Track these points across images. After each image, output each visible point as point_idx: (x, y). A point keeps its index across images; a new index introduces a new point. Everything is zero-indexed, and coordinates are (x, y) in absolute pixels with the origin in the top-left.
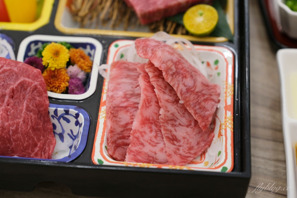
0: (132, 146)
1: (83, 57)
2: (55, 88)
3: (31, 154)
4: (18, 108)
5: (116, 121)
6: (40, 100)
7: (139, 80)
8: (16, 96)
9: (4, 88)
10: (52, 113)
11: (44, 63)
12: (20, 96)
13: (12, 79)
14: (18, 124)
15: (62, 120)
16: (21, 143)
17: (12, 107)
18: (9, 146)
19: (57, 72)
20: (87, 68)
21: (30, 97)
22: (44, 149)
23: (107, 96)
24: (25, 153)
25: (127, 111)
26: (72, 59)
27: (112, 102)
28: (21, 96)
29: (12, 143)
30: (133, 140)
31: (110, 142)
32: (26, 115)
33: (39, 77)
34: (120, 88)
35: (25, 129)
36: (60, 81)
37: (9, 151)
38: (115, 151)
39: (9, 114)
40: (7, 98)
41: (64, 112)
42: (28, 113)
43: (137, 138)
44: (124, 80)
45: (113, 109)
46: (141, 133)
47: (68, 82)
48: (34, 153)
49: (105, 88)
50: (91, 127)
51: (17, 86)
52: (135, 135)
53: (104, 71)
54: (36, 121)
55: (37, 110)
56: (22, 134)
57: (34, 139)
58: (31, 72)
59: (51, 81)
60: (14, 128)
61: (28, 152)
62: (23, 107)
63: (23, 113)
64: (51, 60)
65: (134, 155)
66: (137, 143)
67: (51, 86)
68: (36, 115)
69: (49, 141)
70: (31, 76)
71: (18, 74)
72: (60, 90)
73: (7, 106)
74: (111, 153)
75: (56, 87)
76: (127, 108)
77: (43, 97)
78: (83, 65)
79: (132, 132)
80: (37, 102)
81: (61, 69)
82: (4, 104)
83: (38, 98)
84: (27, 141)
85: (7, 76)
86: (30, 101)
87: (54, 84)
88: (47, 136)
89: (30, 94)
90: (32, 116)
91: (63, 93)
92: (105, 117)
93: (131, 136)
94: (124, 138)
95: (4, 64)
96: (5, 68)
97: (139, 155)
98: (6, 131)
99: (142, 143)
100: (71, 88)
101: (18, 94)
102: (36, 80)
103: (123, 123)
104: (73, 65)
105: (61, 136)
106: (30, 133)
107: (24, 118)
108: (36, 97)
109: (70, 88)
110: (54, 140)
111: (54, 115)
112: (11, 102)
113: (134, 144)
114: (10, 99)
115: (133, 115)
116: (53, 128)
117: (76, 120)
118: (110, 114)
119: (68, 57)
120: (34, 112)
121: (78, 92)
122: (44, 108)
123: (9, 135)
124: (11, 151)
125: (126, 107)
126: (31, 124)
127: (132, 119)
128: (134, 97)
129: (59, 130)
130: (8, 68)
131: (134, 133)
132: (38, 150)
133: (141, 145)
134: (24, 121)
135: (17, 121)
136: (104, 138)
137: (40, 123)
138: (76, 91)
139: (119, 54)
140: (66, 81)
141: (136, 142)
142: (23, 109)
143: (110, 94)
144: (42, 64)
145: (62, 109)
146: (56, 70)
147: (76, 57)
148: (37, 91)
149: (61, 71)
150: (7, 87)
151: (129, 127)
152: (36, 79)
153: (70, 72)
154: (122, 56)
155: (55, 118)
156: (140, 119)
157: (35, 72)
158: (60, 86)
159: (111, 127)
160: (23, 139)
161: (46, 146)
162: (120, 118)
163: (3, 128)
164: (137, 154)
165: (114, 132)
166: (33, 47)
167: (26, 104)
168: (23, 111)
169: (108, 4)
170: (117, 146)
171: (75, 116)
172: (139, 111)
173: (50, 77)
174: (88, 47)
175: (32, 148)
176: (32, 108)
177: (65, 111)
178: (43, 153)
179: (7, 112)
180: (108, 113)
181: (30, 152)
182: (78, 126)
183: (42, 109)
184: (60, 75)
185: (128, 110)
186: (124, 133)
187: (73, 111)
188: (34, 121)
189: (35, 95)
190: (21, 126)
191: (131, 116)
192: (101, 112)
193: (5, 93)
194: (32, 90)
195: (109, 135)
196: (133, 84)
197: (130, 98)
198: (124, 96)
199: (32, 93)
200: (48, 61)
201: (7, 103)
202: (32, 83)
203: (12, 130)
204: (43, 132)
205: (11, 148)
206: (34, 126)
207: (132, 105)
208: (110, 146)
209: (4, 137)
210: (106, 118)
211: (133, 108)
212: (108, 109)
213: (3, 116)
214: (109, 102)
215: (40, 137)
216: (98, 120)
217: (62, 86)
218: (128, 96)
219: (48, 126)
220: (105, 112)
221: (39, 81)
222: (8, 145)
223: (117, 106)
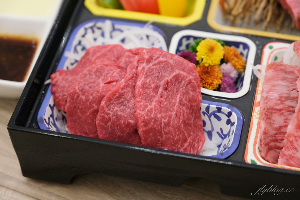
0: (285, 150)
1: (236, 56)
2: (208, 85)
3: (180, 148)
4: (171, 101)
5: (270, 123)
6: (194, 94)
7: (297, 83)
8: (170, 89)
9: (159, 79)
10: (203, 109)
11: (198, 59)
12: (173, 89)
13: (167, 71)
14: (170, 117)
15: (213, 117)
16: (172, 137)
17: (165, 99)
18: (159, 139)
19: (211, 68)
20: (240, 67)
21: (184, 91)
22: (193, 145)
23: (262, 97)
24: (174, 148)
25: (281, 114)
26: (226, 56)
27: (267, 103)
28: (175, 89)
29: (163, 136)
30: (287, 144)
31: (263, 144)
32: (179, 109)
33: (194, 71)
34: (275, 90)
35: (177, 122)
36: (213, 78)
37: (159, 144)
38: (267, 154)
39: (162, 105)
40: (160, 90)
41: (216, 110)
42: (181, 107)
43: (291, 142)
44: (280, 82)
45: (267, 110)
46: (295, 137)
47: (221, 80)
48: (183, 148)
49: (260, 88)
50: (244, 126)
51: (172, 79)
52: (289, 138)
53: (258, 71)
54: (188, 115)
55: (189, 105)
56: (173, 127)
57: (184, 133)
58: (186, 65)
59: (203, 77)
60: (166, 120)
61: (178, 146)
62: (176, 100)
63: (176, 106)
64: (206, 55)
65: (287, 160)
66: (290, 148)
67: (204, 82)
68: (188, 110)
69: (199, 137)
70: (186, 69)
71: (174, 67)
72: (213, 87)
73: (160, 98)
74: (263, 155)
75: (209, 83)
76: (282, 111)
77: (197, 92)
78: (237, 64)
79: (286, 135)
80: (190, 96)
81: (214, 65)
82: (158, 95)
83: (191, 93)
84: (178, 135)
85: (163, 67)
86: (184, 95)
87: (207, 81)
88: (197, 132)
89: (184, 88)
90: (184, 111)
91: (215, 90)
92: (258, 118)
93: (285, 139)
94: (276, 140)
95: (160, 55)
96: (161, 59)
97: (292, 160)
98: (159, 123)
99: (296, 147)
100: (224, 85)
101: (172, 87)
102: (191, 75)
103: (276, 126)
104: (226, 63)
105: (210, 134)
106: (182, 127)
107: (177, 112)
108: (190, 92)
109: (222, 86)
110: (203, 137)
111: (205, 111)
112: (165, 94)
113: (288, 148)
114: (164, 91)
115: (287, 119)
116: (203, 125)
117: (227, 118)
118: (264, 115)
119: (223, 55)
120: (187, 107)
121: (229, 91)
122: (197, 104)
123: (161, 127)
124: (160, 143)
125: (280, 110)
126: (183, 118)
127: (286, 122)
128: (289, 101)
129: (208, 128)
130: (164, 59)
131: (288, 137)
132: (188, 146)
133: (295, 150)
134: (176, 115)
135: (170, 114)
136: (257, 139)
137: (191, 118)
138: (228, 89)
139: (273, 56)
140: (219, 79)
141: (290, 146)
142: (176, 102)
143: (265, 95)
144: (196, 59)
145: (215, 106)
146: (210, 67)
147: (230, 55)
148: (191, 86)
149: (215, 68)
150: (161, 78)
151: (283, 130)
152: (191, 73)
153: (223, 70)
154: (276, 58)
155: (205, 115)
156: (296, 123)
157: (190, 66)
158: (213, 83)
159: (265, 129)
160: (174, 133)
161: (195, 142)
162: (274, 121)
163: (156, 120)
164: (290, 159)
165: (267, 134)
166: (185, 42)
167: (180, 98)
168: (176, 104)
169: (263, 5)
170: (270, 149)
171: (227, 114)
172: (295, 115)
173: (203, 73)
174: (241, 47)
175: (182, 142)
176: (185, 102)
177: (217, 108)
178: (192, 149)
179: (160, 103)
180: (262, 114)
181: (179, 147)
182: (230, 125)
183: (194, 104)
184: (213, 72)
185: (283, 113)
186: (277, 136)
187: (226, 109)
188: (186, 115)
189: (188, 90)
190: (173, 119)
191: (285, 119)
192: (255, 112)
193: (159, 85)
194: (186, 83)
195: (263, 136)
196: (289, 87)
197: (285, 101)
198: (279, 98)
199: (186, 87)
200: (203, 57)
201: (160, 94)
202: (187, 77)
203: (164, 123)
204: (193, 128)
205: (161, 141)
206: (186, 121)
207: (287, 109)
208: (263, 147)
209: (155, 128)
210: (260, 118)
211: (288, 112)
212: (262, 110)
213: (156, 107)
214: (264, 103)
215: (191, 132)
216: (252, 120)
217: (215, 83)
218: (283, 99)
219: (198, 123)
220: (259, 113)
221: (194, 76)
222: (159, 137)
223: (272, 108)
